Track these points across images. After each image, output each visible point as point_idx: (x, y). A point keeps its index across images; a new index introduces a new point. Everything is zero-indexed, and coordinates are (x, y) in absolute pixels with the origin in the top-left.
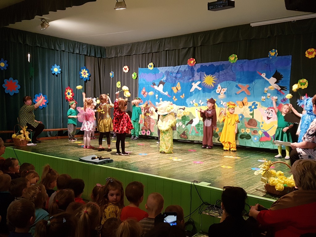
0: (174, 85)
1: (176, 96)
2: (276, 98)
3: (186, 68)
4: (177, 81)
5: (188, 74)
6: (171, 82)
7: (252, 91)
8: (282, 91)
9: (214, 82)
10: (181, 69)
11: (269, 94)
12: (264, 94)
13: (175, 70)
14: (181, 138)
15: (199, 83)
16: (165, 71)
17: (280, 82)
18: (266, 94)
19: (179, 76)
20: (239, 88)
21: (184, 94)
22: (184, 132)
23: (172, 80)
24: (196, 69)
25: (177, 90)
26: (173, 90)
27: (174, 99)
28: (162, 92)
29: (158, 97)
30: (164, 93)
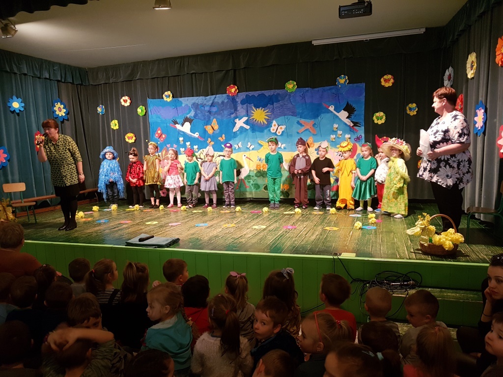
0: (208, 122)
2: (349, 136)
3: (225, 99)
4: (212, 118)
5: (228, 107)
6: (202, 119)
7: (318, 128)
8: (355, 127)
9: (267, 118)
10: (216, 100)
11: (340, 132)
12: (334, 132)
13: (207, 101)
15: (245, 119)
16: (191, 104)
17: (353, 117)
18: (336, 131)
19: (214, 109)
20: (301, 125)
21: (223, 136)
23: (203, 116)
24: (239, 100)
25: (213, 130)
26: (206, 129)
27: (209, 142)
28: (189, 134)
29: (183, 141)
30: (192, 134)
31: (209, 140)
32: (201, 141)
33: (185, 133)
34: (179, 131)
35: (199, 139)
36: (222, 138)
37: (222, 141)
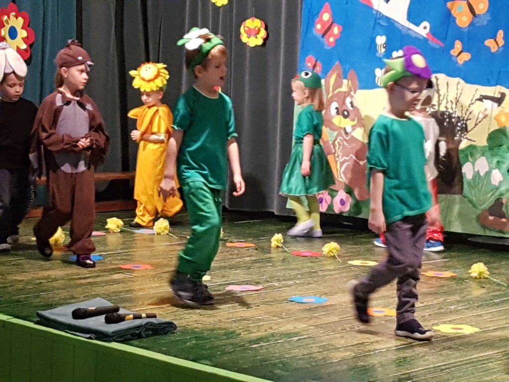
14: (484, 227)
21: (500, 34)
22: (498, 203)
25: (472, 16)
26: (453, 12)
27: (456, 54)
28: (402, 26)
29: (384, 46)
30: (412, 26)
31: (458, 45)
32: (433, 49)
33: (392, 21)
34: (378, 17)
35: (430, 42)
36: (497, 43)
37: (493, 50)
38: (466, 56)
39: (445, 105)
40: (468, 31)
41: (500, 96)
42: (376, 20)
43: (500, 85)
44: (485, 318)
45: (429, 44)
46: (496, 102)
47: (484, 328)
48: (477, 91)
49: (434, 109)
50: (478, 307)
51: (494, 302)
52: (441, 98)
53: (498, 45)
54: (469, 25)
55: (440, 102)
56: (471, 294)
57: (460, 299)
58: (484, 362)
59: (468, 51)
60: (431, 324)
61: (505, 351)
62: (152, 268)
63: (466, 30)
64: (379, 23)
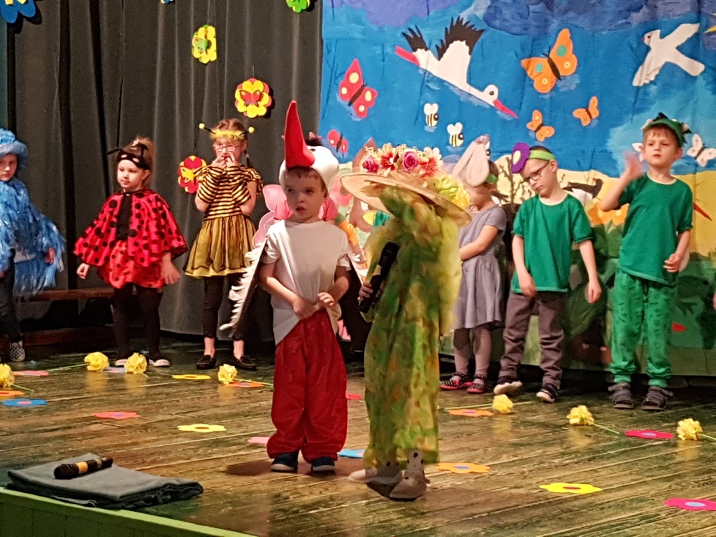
0: (537, 44)
1: (546, 110)
4: (555, 23)
6: (515, 30)
14: (577, 359)
21: (594, 102)
22: (595, 326)
23: (521, 16)
25: (555, 78)
26: (529, 73)
27: (534, 129)
28: (461, 90)
29: (436, 117)
30: (474, 91)
31: (537, 117)
32: (504, 121)
33: (446, 84)
34: (426, 78)
35: (499, 112)
36: (589, 114)
37: (585, 124)
38: (548, 132)
39: (521, 196)
40: (551, 98)
41: (594, 184)
42: (423, 84)
43: (595, 169)
44: (603, 473)
45: (498, 115)
46: (590, 192)
47: (606, 486)
48: (564, 178)
49: (506, 201)
50: (590, 460)
51: (609, 454)
52: (515, 187)
53: (591, 117)
54: (551, 90)
55: (514, 192)
56: (575, 445)
57: (563, 451)
58: (619, 527)
59: (551, 124)
60: (535, 482)
61: (641, 514)
62: (138, 416)
63: (547, 97)
64: (428, 86)
